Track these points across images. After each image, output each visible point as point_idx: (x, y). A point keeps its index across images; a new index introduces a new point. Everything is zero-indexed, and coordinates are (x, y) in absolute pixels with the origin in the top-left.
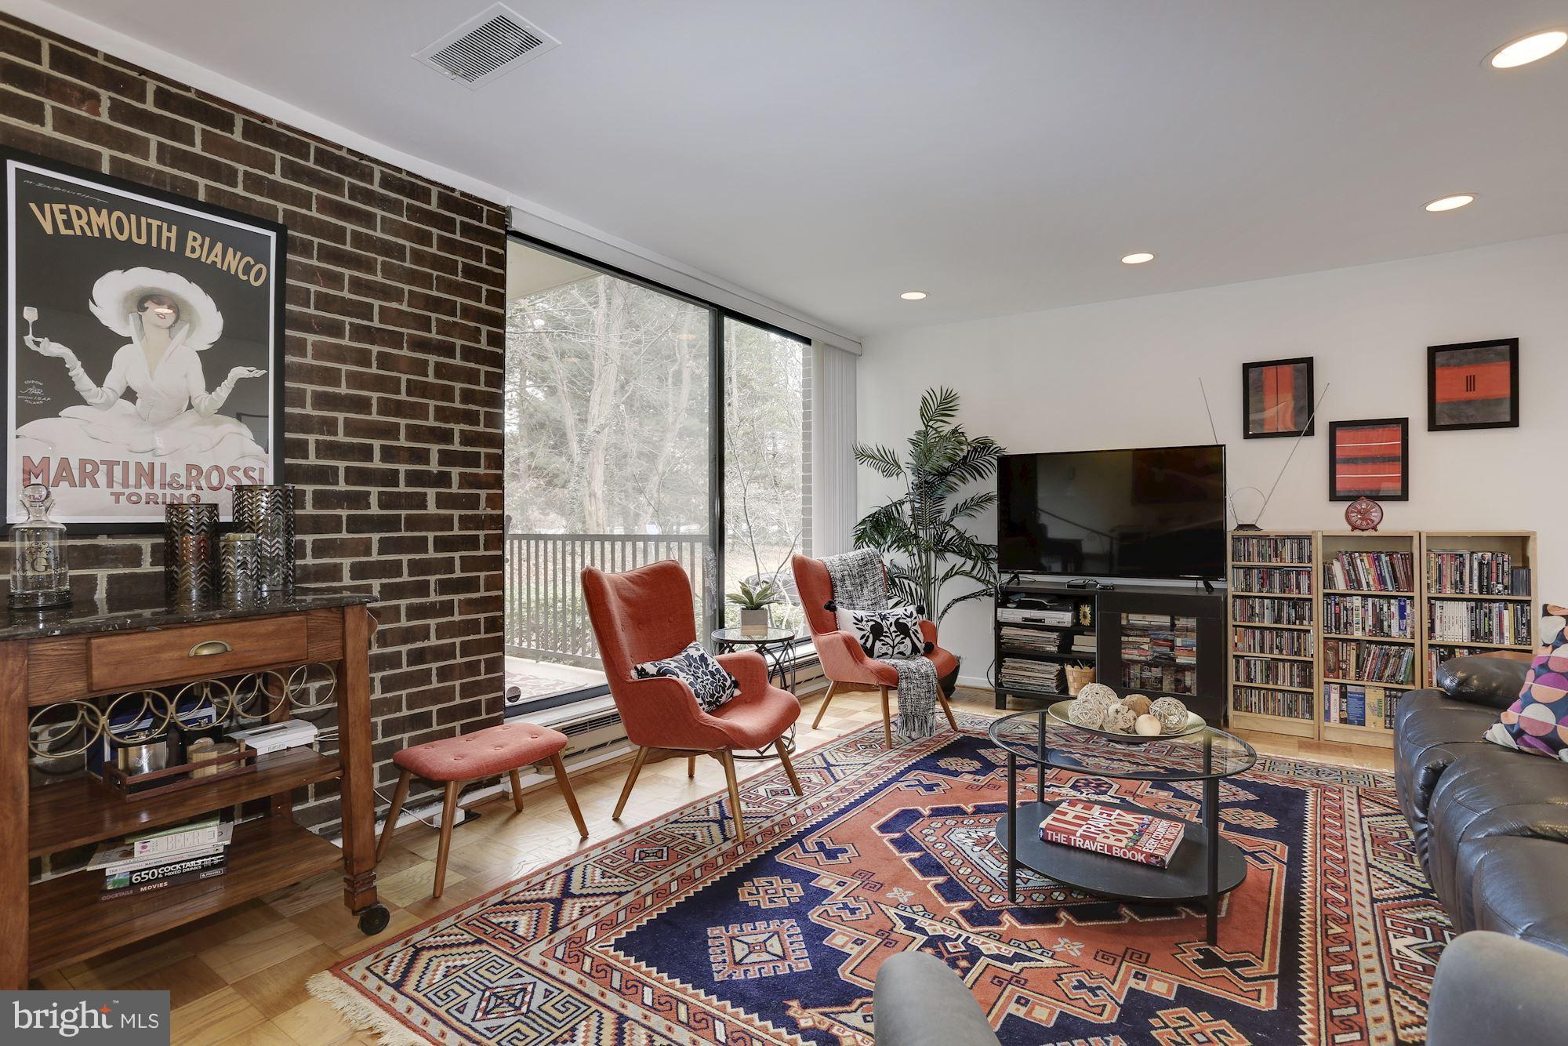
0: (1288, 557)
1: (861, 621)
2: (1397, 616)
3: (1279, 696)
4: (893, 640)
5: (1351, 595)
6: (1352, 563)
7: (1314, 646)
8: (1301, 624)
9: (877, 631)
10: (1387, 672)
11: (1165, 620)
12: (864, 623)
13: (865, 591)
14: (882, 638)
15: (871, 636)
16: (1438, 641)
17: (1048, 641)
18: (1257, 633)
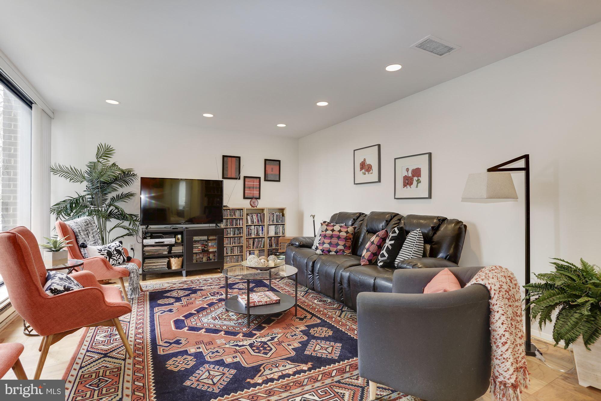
0: (237, 216)
1: (101, 251)
2: (261, 230)
3: (235, 257)
4: (117, 258)
5: (252, 225)
6: (252, 216)
7: (244, 241)
8: (240, 235)
9: (110, 254)
10: (259, 246)
11: (205, 238)
12: (103, 251)
13: (90, 237)
14: (112, 257)
15: (108, 257)
16: (269, 236)
17: (164, 250)
18: (229, 239)
